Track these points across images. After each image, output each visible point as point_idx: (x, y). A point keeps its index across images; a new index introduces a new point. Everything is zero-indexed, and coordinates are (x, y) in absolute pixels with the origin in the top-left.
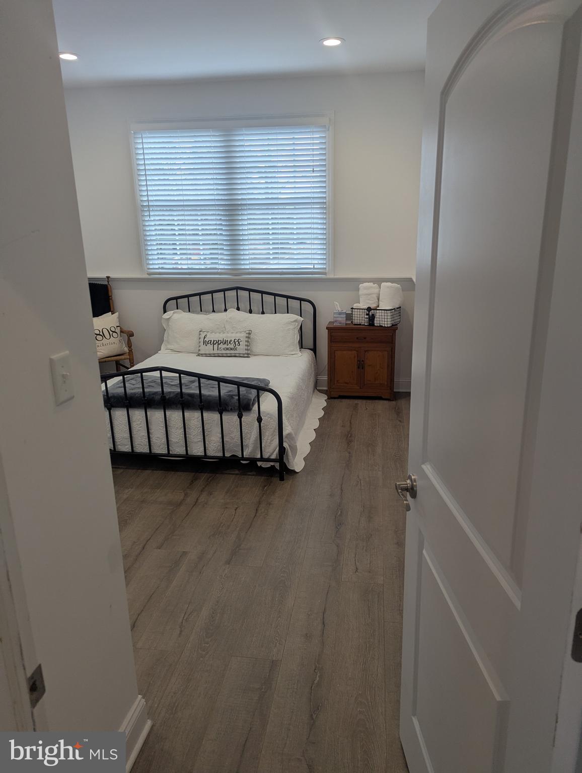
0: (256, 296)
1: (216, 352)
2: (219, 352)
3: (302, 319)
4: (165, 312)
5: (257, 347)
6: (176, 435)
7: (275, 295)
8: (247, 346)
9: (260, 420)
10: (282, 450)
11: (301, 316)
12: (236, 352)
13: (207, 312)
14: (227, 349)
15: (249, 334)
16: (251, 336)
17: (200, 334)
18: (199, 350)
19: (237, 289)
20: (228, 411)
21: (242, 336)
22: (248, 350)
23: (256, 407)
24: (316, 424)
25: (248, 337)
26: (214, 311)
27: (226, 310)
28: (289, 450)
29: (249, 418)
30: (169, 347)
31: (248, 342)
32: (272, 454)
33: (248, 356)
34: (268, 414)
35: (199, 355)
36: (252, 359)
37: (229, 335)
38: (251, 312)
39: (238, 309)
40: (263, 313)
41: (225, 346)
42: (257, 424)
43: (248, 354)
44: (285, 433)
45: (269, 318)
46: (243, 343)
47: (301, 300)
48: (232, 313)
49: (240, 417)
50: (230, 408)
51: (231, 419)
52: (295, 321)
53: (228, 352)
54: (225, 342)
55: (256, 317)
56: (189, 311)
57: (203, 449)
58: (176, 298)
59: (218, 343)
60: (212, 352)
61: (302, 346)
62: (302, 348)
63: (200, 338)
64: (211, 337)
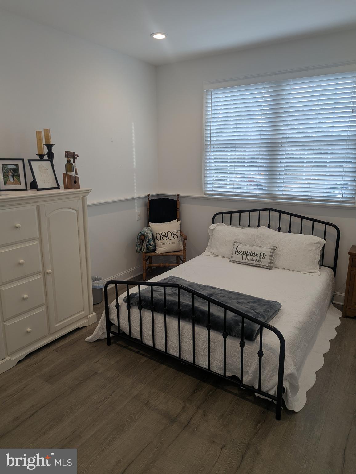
0: (286, 217)
1: (244, 261)
2: (247, 261)
3: (325, 242)
4: (213, 223)
5: (279, 262)
6: (187, 345)
7: (302, 218)
8: (271, 260)
9: (260, 354)
10: (281, 389)
11: (325, 239)
12: (260, 263)
13: (244, 226)
14: (254, 260)
15: (274, 250)
16: (276, 252)
17: (234, 245)
18: (232, 257)
19: (270, 210)
20: (233, 336)
21: (267, 251)
22: (271, 263)
23: (258, 338)
24: (326, 348)
25: (273, 253)
26: (249, 226)
27: (259, 226)
28: (289, 391)
29: (251, 348)
30: (211, 250)
31: (272, 256)
32: (271, 389)
33: (270, 268)
34: (271, 348)
35: (231, 261)
36: (274, 272)
37: (257, 248)
38: (279, 229)
39: (269, 227)
40: (290, 232)
41: (252, 257)
42: (257, 357)
43: (270, 267)
44: (286, 372)
45: (295, 237)
46: (267, 257)
47: (326, 224)
48: (264, 230)
49: (242, 345)
50: (234, 334)
51: (233, 343)
52: (318, 243)
53: (254, 262)
54: (253, 254)
55: (283, 236)
56: (231, 224)
57: (207, 363)
58: (222, 214)
59: (247, 253)
60: (241, 260)
61: (322, 263)
62: (322, 265)
63: (233, 248)
64: (242, 248)
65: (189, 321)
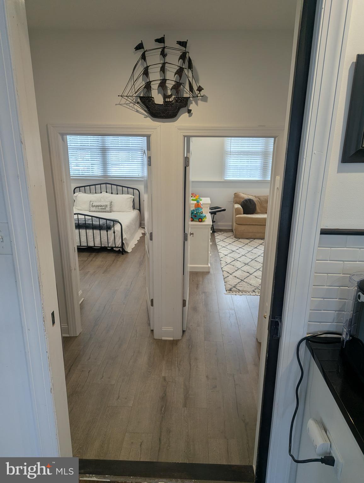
0: (114, 187)
1: (97, 210)
2: (98, 210)
3: (134, 197)
4: (74, 193)
5: (114, 208)
6: (83, 239)
7: (123, 186)
8: (110, 208)
9: (114, 232)
10: (123, 244)
11: (134, 196)
12: (105, 210)
13: (93, 193)
14: (102, 209)
15: (111, 203)
16: (112, 204)
17: (90, 203)
18: (90, 209)
19: (106, 183)
20: (103, 229)
21: (108, 204)
22: (110, 209)
23: (113, 228)
24: (139, 239)
25: (111, 204)
26: (96, 193)
27: (101, 193)
28: (125, 244)
29: (110, 232)
30: (77, 208)
31: (111, 206)
32: (119, 245)
33: (111, 212)
34: (118, 231)
35: (90, 211)
36: (112, 213)
37: (103, 203)
38: (112, 193)
39: (107, 192)
40: (117, 194)
41: (101, 208)
42: (113, 234)
43: (111, 211)
44: (123, 238)
45: (120, 196)
46: (109, 206)
47: (133, 189)
48: (104, 194)
49: (107, 231)
50: (103, 228)
51: (104, 232)
52: (131, 198)
53: (102, 210)
54: (101, 206)
55: (114, 196)
56: (85, 193)
57: (93, 243)
58: (79, 187)
59: (98, 206)
60: (95, 210)
61: (134, 208)
62: (134, 209)
63: (90, 204)
64: (95, 204)
65: (84, 229)
